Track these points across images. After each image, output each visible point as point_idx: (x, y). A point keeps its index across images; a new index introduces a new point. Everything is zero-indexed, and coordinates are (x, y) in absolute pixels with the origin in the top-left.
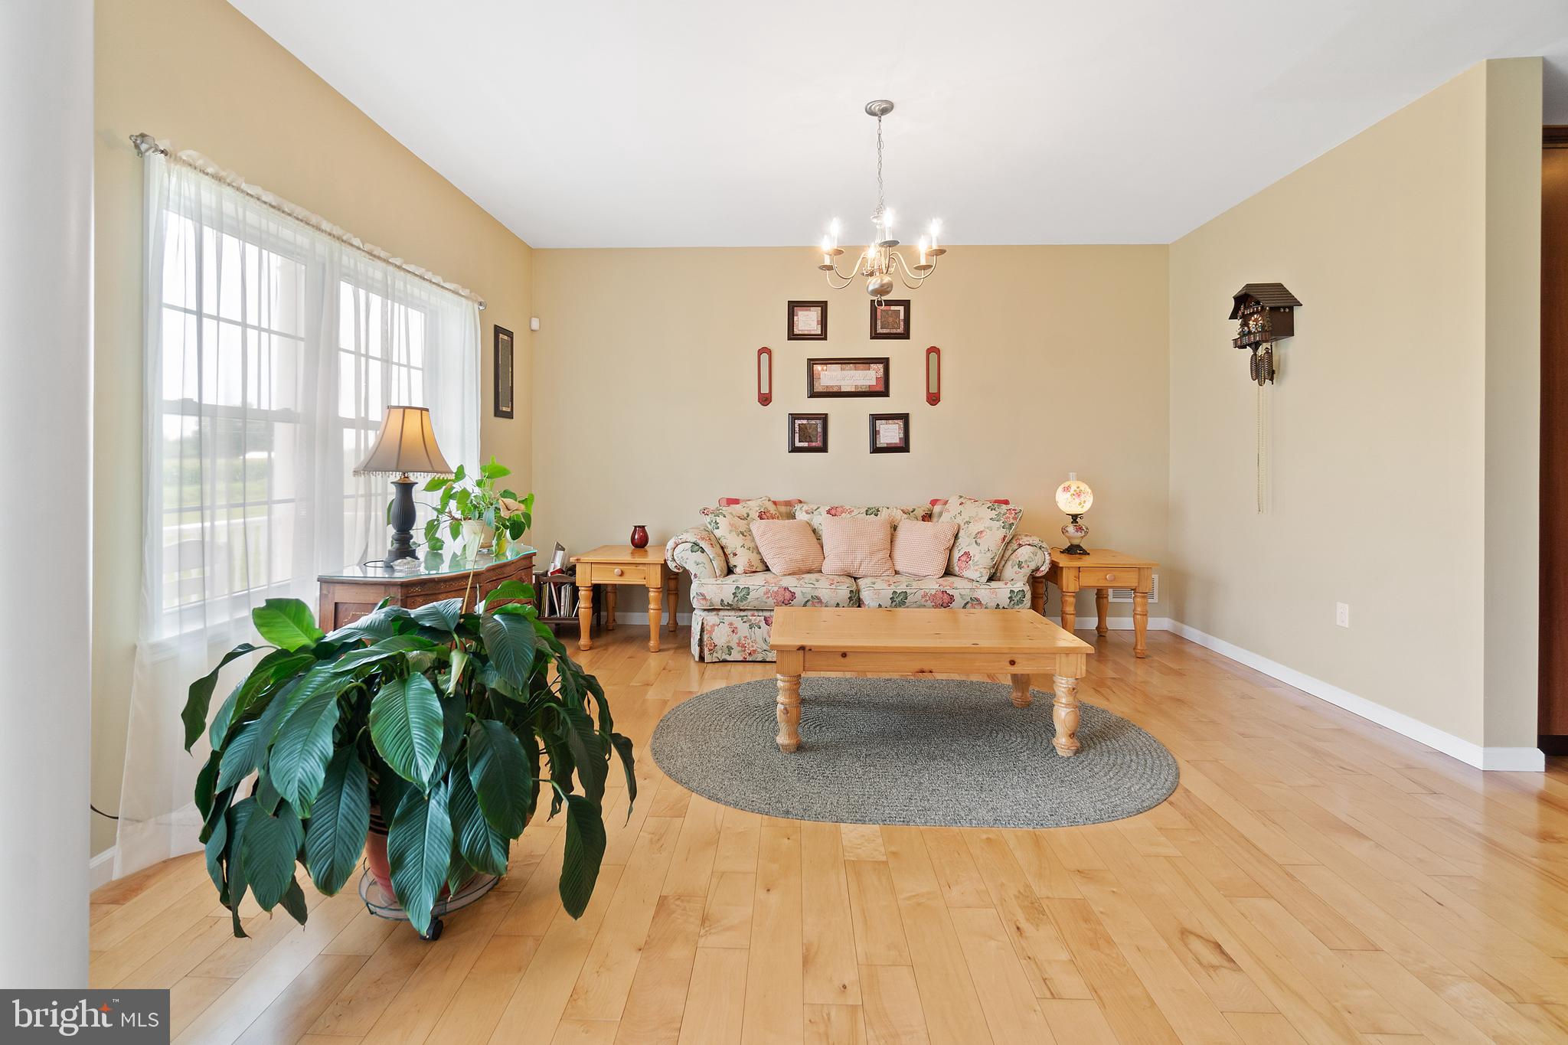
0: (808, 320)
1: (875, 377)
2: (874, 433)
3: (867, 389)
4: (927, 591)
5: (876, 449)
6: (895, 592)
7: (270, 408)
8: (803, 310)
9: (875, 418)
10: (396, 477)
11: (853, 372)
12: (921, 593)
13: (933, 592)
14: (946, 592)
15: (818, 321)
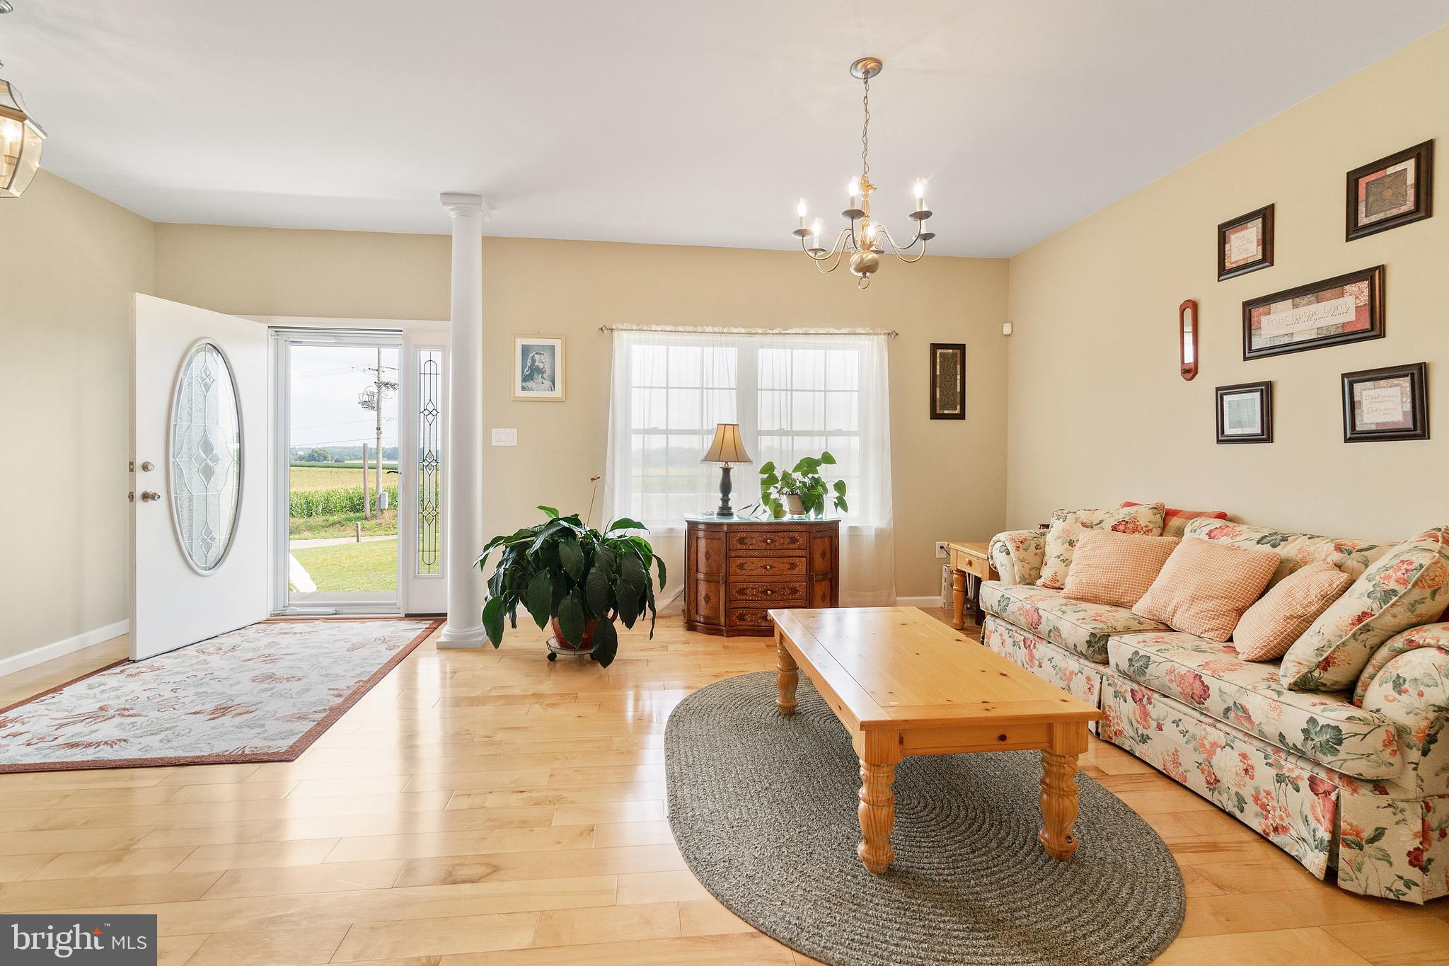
0: (1245, 244)
1: (1353, 307)
2: (1351, 407)
3: (1340, 331)
4: (1177, 666)
5: (1354, 436)
6: (1136, 653)
7: (667, 427)
8: (1236, 232)
9: (1352, 379)
10: (723, 464)
11: (1314, 307)
12: (1168, 665)
13: (1183, 671)
14: (1201, 677)
15: (1258, 241)
